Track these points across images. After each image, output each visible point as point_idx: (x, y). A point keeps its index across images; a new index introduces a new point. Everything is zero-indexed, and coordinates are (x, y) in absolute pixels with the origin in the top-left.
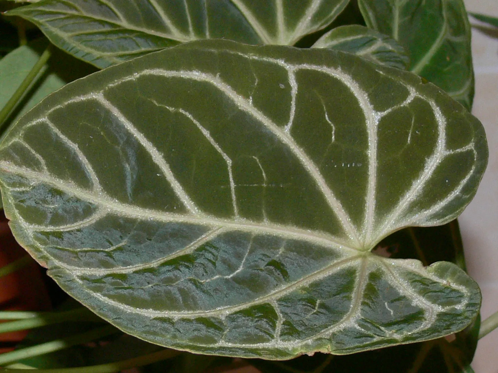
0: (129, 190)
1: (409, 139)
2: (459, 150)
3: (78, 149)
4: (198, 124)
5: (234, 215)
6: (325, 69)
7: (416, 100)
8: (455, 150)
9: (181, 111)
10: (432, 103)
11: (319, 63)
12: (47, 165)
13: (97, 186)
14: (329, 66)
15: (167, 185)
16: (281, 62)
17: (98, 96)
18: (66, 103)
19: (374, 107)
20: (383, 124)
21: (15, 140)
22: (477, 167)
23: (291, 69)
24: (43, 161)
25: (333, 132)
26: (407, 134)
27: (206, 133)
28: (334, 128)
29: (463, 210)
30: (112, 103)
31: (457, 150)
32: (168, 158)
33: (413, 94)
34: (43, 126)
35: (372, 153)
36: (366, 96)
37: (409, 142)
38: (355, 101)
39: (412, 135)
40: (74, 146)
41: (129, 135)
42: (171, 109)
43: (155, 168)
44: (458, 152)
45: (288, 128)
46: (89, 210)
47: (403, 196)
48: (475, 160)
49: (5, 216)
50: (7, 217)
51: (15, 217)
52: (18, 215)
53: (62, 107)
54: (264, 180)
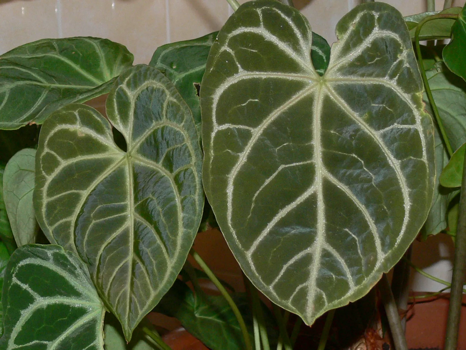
0: (308, 230)
1: (254, 51)
2: (261, 18)
3: (287, 264)
4: (262, 187)
5: (312, 163)
6: (214, 106)
7: (230, 46)
8: (260, 21)
9: (254, 199)
10: (230, 35)
11: (210, 110)
12: (302, 283)
13: (309, 250)
14: (212, 103)
15: (299, 206)
16: (213, 135)
17: (249, 254)
18: (257, 274)
19: (236, 73)
20: (246, 68)
21: (290, 305)
22: (274, 7)
23: (217, 128)
24: (300, 287)
25: (253, 100)
26: (251, 52)
27: (268, 181)
28: (250, 100)
29: (303, 16)
30: (251, 245)
31: (261, 20)
32: (283, 207)
33: (225, 48)
34: (275, 288)
35: (264, 75)
36: (228, 79)
37: (256, 51)
38: (233, 86)
39: (252, 49)
40: (285, 267)
41: (271, 233)
42: (253, 205)
43: (289, 214)
44: (262, 19)
45: (252, 130)
46: (326, 254)
47: (289, 55)
48: (269, 8)
49: (347, 305)
50: (347, 303)
51: (347, 299)
52: (346, 297)
53: (260, 277)
54: (288, 144)
